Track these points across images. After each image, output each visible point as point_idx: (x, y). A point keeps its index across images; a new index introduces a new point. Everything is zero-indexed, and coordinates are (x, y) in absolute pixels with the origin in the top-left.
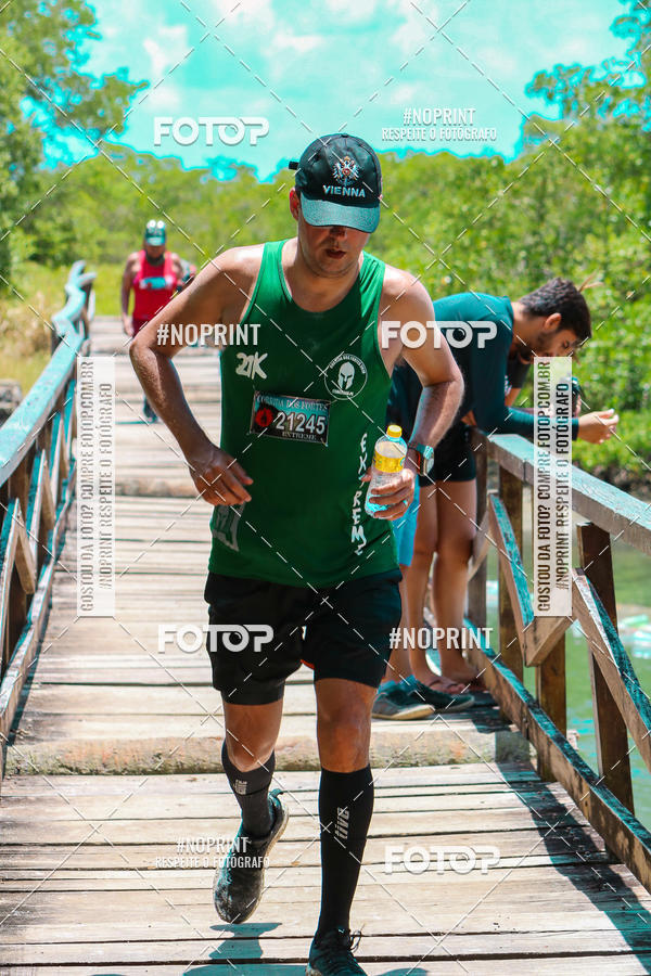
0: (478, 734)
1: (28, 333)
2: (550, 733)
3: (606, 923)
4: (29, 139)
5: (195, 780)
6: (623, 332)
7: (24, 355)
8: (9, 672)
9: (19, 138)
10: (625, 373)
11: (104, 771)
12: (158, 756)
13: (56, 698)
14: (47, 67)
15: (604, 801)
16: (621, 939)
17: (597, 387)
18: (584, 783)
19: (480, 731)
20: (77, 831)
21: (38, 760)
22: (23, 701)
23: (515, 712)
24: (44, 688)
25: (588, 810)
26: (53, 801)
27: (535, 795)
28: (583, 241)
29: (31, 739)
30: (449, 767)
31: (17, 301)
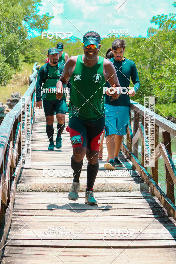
0: (136, 184)
1: (23, 80)
2: (154, 184)
3: (167, 232)
4: (24, 31)
5: (64, 194)
6: (173, 83)
7: (22, 86)
8: (18, 166)
9: (22, 31)
10: (174, 93)
11: (41, 191)
12: (55, 187)
13: (29, 173)
14: (29, 13)
15: (167, 201)
16: (171, 236)
17: (166, 97)
18: (162, 197)
19: (136, 183)
20: (34, 206)
21: (25, 188)
22: (21, 173)
23: (145, 178)
24: (26, 170)
25: (163, 203)
26: (28, 198)
27: (150, 199)
28: (164, 60)
29: (23, 183)
30: (128, 192)
31: (20, 72)
